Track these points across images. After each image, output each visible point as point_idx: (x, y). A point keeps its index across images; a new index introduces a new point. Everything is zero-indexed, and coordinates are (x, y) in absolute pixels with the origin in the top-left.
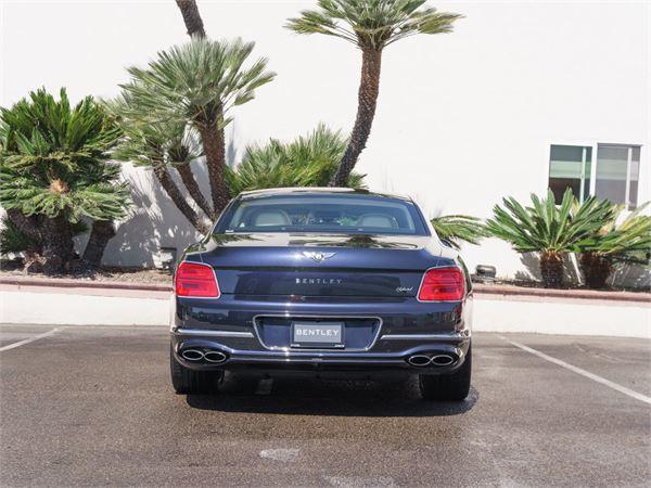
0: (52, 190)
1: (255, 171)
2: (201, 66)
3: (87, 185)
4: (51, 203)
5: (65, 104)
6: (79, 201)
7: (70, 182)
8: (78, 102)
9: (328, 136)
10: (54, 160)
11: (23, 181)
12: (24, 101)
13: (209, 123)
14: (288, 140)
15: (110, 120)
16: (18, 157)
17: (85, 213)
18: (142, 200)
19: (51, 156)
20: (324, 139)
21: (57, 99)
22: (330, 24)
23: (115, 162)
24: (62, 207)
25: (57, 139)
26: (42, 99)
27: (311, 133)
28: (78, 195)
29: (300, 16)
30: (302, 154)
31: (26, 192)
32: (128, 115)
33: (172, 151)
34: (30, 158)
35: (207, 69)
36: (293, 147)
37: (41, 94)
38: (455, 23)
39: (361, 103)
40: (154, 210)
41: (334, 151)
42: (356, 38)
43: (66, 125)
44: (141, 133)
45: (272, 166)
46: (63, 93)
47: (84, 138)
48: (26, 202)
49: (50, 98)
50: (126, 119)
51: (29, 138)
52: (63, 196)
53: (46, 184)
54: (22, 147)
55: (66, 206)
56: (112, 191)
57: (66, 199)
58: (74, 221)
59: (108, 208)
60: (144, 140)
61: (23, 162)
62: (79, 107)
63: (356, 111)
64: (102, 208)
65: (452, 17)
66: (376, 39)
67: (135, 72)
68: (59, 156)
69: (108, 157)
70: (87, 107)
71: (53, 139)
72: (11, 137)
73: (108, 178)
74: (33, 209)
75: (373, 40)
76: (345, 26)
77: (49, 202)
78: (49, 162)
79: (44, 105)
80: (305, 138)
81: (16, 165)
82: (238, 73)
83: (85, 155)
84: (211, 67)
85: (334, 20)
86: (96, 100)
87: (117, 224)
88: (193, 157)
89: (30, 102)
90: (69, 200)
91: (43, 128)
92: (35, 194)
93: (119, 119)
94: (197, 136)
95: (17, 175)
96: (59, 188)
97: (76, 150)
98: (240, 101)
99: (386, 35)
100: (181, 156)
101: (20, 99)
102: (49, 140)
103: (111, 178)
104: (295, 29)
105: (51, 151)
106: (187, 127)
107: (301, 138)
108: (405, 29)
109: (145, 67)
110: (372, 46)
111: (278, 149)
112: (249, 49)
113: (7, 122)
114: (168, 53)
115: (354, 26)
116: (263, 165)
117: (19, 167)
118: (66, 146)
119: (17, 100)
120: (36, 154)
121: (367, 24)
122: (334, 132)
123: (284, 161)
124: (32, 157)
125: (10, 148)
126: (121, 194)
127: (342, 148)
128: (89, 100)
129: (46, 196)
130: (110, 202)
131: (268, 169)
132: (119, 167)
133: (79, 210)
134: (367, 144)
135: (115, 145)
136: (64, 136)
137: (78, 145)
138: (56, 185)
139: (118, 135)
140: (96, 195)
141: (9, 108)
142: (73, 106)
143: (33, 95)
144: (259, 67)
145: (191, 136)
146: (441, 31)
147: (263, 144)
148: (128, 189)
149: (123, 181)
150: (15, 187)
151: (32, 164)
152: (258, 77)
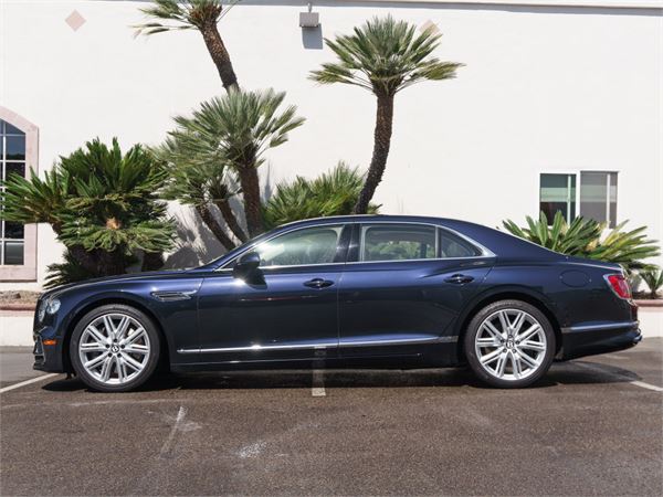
0: (108, 228)
1: (285, 204)
2: (239, 114)
3: (138, 222)
4: (109, 238)
5: (117, 152)
6: (132, 237)
7: (124, 221)
8: (129, 150)
9: (347, 173)
10: (109, 201)
11: (83, 221)
12: (80, 150)
13: (247, 164)
14: (312, 177)
15: (157, 165)
16: (77, 199)
17: (139, 246)
18: (186, 235)
19: (106, 198)
20: (343, 175)
21: (110, 147)
22: (349, 75)
23: (162, 201)
24: (119, 242)
25: (111, 182)
26: (96, 148)
27: (332, 171)
28: (131, 231)
29: (322, 69)
30: (325, 189)
31: (86, 230)
32: (173, 160)
33: (212, 190)
34: (88, 200)
35: (245, 116)
36: (318, 183)
37: (96, 144)
38: (458, 70)
39: (376, 142)
40: (198, 244)
41: (354, 185)
42: (371, 87)
43: (118, 169)
44: (185, 175)
45: (300, 200)
46: (115, 141)
47: (135, 181)
48: (87, 239)
49: (104, 147)
50: (170, 164)
51: (87, 183)
52: (119, 232)
53: (103, 222)
54: (80, 190)
55: (122, 241)
56: (161, 227)
57: (122, 235)
58: (129, 253)
59: (157, 242)
60: (188, 181)
61: (82, 203)
62: (129, 154)
63: (373, 149)
64: (153, 242)
65: (454, 66)
66: (389, 87)
67: (182, 121)
68: (113, 197)
69: (157, 197)
70: (137, 154)
71: (108, 183)
72: (70, 182)
73: (158, 215)
74: (93, 245)
75: (386, 88)
76: (362, 76)
77: (107, 238)
78: (105, 203)
79: (99, 153)
80: (327, 174)
81: (77, 206)
82: (272, 119)
83: (136, 195)
84: (249, 115)
85: (352, 71)
86: (144, 148)
87: (166, 255)
88: (232, 195)
89: (86, 151)
90: (124, 236)
91: (99, 173)
92: (94, 231)
93: (165, 163)
94: (234, 176)
95: (77, 216)
96: (114, 225)
97: (128, 192)
98: (274, 143)
99: (398, 82)
100: (220, 193)
101: (77, 149)
102: (104, 184)
103: (159, 216)
104: (319, 79)
105: (106, 193)
106: (226, 167)
107: (324, 175)
108: (414, 77)
109: (190, 117)
110: (385, 92)
111: (305, 185)
112: (280, 99)
113: (67, 169)
114: (210, 104)
115: (369, 76)
116: (291, 199)
117: (79, 208)
118: (119, 189)
119: (74, 149)
120: (93, 196)
121: (380, 73)
122: (352, 168)
123: (310, 195)
124: (90, 199)
125: (70, 192)
126: (169, 228)
127: (360, 182)
128: (138, 147)
129: (103, 233)
130: (160, 236)
131: (296, 202)
132: (166, 204)
133: (132, 244)
134: (383, 178)
135: (161, 186)
136: (117, 179)
137: (130, 188)
138: (112, 223)
139: (165, 178)
140: (147, 230)
141: (67, 156)
142: (123, 154)
143: (89, 145)
144: (289, 114)
145: (230, 175)
146: (446, 77)
147: (291, 181)
148: (174, 225)
149: (169, 218)
150: (76, 226)
151: (90, 205)
152: (289, 123)
